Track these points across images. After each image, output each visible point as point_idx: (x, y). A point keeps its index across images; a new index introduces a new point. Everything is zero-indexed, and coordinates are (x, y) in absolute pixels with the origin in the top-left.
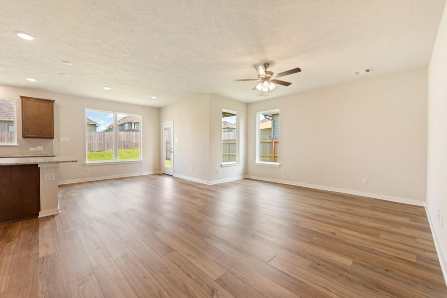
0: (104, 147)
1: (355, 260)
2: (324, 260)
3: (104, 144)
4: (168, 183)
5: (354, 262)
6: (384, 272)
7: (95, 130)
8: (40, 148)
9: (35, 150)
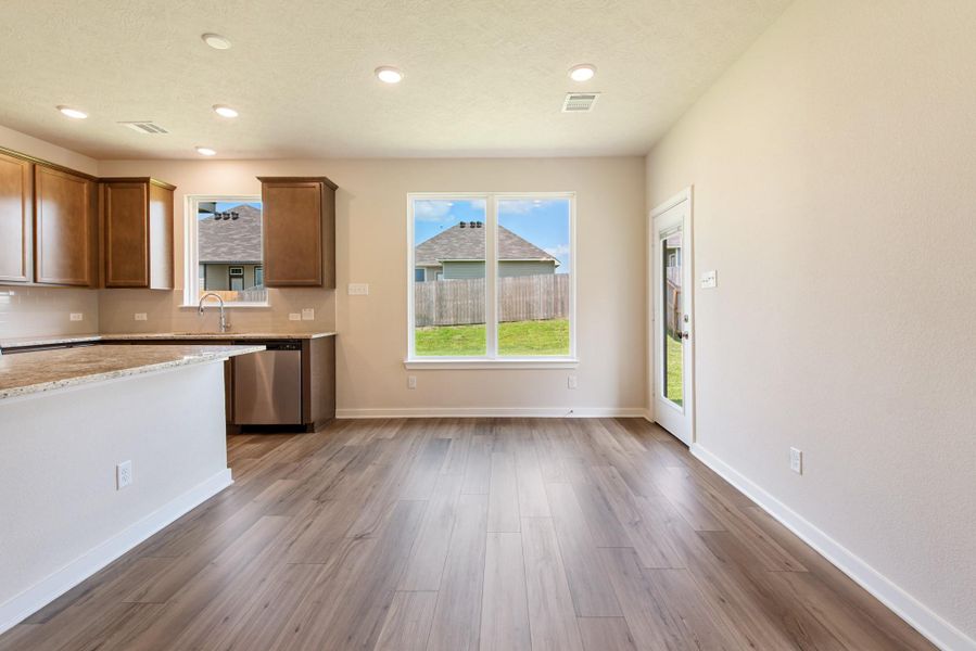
0: (556, 311)
3: (556, 303)
4: (668, 485)
7: (553, 272)
8: (309, 315)
9: (298, 317)
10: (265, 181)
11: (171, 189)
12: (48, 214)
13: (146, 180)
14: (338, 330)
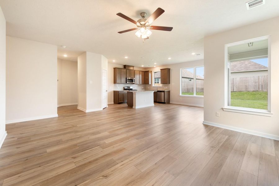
1: (46, 153)
2: (59, 144)
5: (46, 152)
6: (28, 158)
8: (166, 88)
9: (165, 88)
10: (161, 69)
11: (151, 71)
12: (141, 76)
13: (149, 71)
14: (170, 90)
